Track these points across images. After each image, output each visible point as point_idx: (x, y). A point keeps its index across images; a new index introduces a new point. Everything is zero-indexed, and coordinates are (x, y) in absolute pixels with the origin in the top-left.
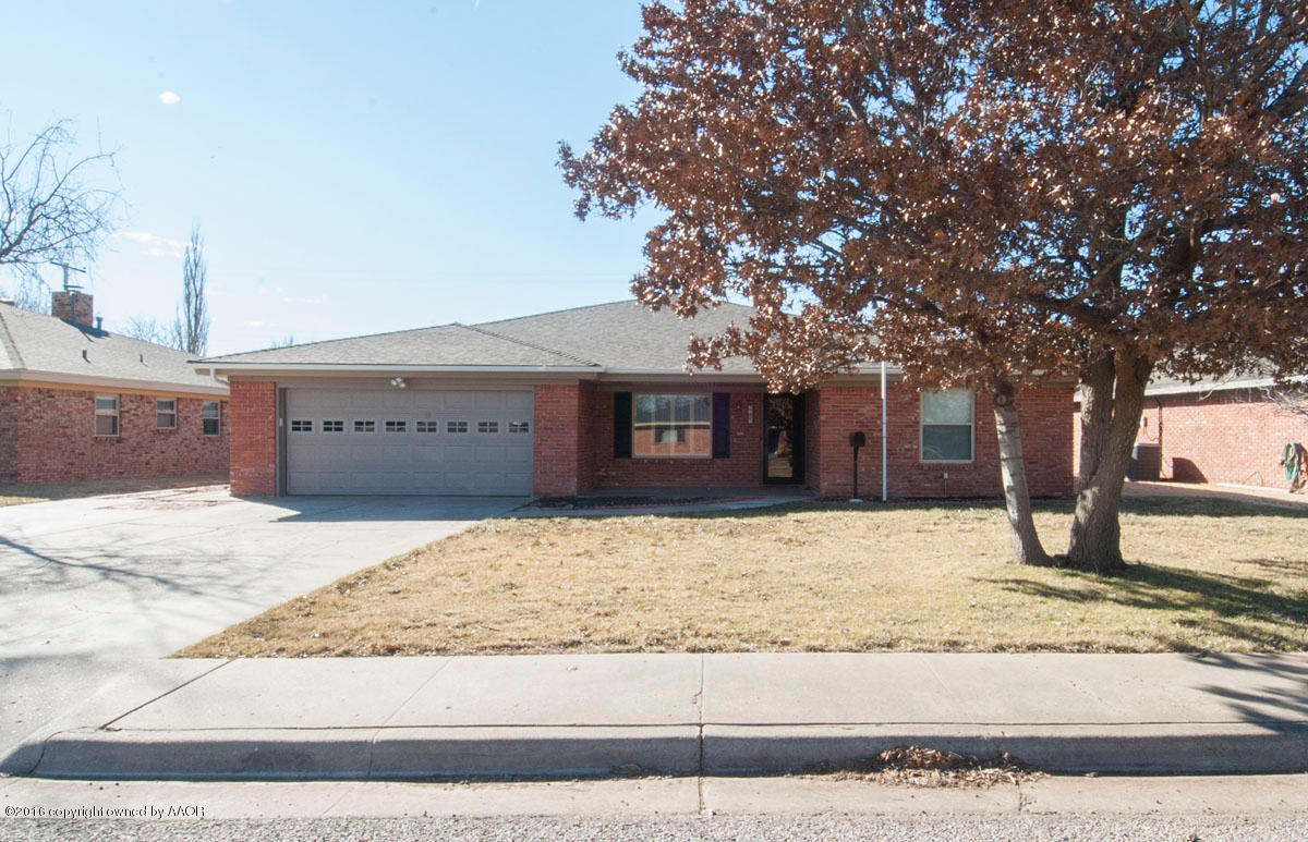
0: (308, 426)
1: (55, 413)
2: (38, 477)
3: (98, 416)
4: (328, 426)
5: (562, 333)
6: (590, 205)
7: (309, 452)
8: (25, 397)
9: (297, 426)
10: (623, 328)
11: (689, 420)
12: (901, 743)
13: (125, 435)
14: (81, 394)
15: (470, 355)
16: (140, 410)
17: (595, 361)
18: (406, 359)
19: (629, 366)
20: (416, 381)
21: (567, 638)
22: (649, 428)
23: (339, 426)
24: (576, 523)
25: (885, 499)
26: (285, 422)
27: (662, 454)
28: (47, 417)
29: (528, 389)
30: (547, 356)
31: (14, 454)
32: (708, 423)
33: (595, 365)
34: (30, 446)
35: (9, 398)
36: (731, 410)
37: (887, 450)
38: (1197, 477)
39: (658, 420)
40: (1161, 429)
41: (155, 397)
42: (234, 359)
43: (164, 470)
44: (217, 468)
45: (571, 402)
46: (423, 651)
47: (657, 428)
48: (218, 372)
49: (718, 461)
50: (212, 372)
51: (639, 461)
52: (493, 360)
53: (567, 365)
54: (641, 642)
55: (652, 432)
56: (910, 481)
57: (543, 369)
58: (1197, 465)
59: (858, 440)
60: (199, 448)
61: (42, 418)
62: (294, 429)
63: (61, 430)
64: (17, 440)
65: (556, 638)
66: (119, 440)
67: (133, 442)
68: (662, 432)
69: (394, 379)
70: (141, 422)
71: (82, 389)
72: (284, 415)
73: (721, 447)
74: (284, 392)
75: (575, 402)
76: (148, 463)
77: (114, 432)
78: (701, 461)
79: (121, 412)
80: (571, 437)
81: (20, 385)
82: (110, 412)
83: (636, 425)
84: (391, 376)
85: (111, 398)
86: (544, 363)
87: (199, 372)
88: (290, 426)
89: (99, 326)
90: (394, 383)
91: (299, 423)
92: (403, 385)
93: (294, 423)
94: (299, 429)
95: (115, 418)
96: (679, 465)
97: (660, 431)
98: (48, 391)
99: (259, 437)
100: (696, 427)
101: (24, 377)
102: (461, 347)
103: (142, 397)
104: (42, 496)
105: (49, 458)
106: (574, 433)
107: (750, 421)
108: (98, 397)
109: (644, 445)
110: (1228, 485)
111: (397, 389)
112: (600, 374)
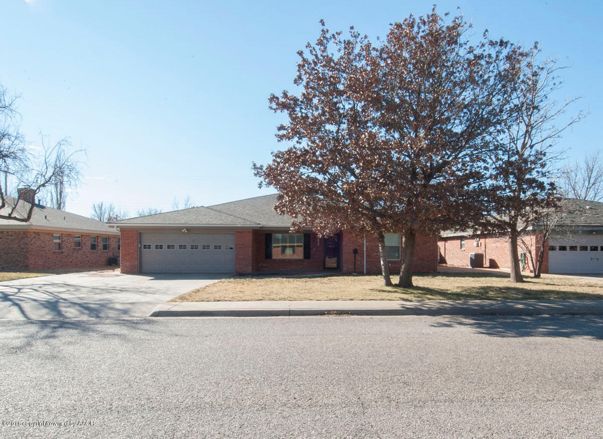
0: (149, 247)
1: (40, 242)
2: (34, 267)
3: (55, 243)
4: (157, 247)
5: (244, 210)
6: (263, 184)
7: (150, 256)
8: (31, 235)
9: (145, 247)
10: (268, 208)
11: (294, 243)
12: (330, 311)
13: (63, 250)
14: (48, 234)
15: (211, 220)
16: (68, 241)
17: (258, 222)
18: (187, 221)
19: (271, 224)
20: (191, 230)
21: (259, 298)
22: (279, 247)
23: (161, 247)
24: (254, 280)
25: (365, 273)
26: (141, 245)
27: (285, 258)
28: (38, 243)
29: (234, 232)
30: (240, 220)
31: (27, 258)
32: (302, 244)
33: (259, 224)
34: (32, 255)
35: (24, 236)
36: (311, 240)
37: (367, 255)
38: (497, 267)
39: (282, 243)
40: (485, 247)
41: (74, 235)
42: (123, 222)
43: (77, 265)
44: (96, 264)
45: (249, 238)
46: (226, 301)
47: (282, 246)
48: (117, 227)
49: (306, 260)
50: (115, 227)
51: (275, 260)
52: (220, 222)
53: (248, 224)
54: (277, 299)
55: (280, 248)
56: (377, 267)
57: (239, 225)
58: (497, 262)
59: (355, 251)
60: (89, 256)
61: (36, 243)
62: (144, 248)
63: (42, 248)
64: (28, 252)
65: (256, 298)
66: (62, 253)
67: (66, 254)
68: (285, 249)
69: (183, 229)
70: (69, 245)
71: (49, 232)
72: (141, 243)
73: (307, 254)
74: (140, 233)
75: (251, 237)
76: (71, 262)
77: (60, 249)
78: (299, 260)
79: (62, 241)
80: (249, 251)
81: (29, 231)
82: (57, 241)
83: (274, 245)
84: (181, 228)
85: (58, 235)
86: (239, 223)
87: (110, 227)
88: (143, 247)
89: (39, 203)
90: (183, 231)
91: (146, 246)
92: (186, 232)
93: (144, 246)
94: (146, 248)
95: (59, 243)
96: (290, 262)
97: (284, 248)
98: (38, 233)
99: (132, 251)
100: (298, 246)
101: (32, 227)
102: (207, 217)
103: (69, 235)
104: (53, 273)
105: (38, 260)
106: (251, 249)
107: (318, 245)
108: (54, 235)
109: (276, 254)
110: (506, 269)
111: (184, 233)
112: (260, 227)
